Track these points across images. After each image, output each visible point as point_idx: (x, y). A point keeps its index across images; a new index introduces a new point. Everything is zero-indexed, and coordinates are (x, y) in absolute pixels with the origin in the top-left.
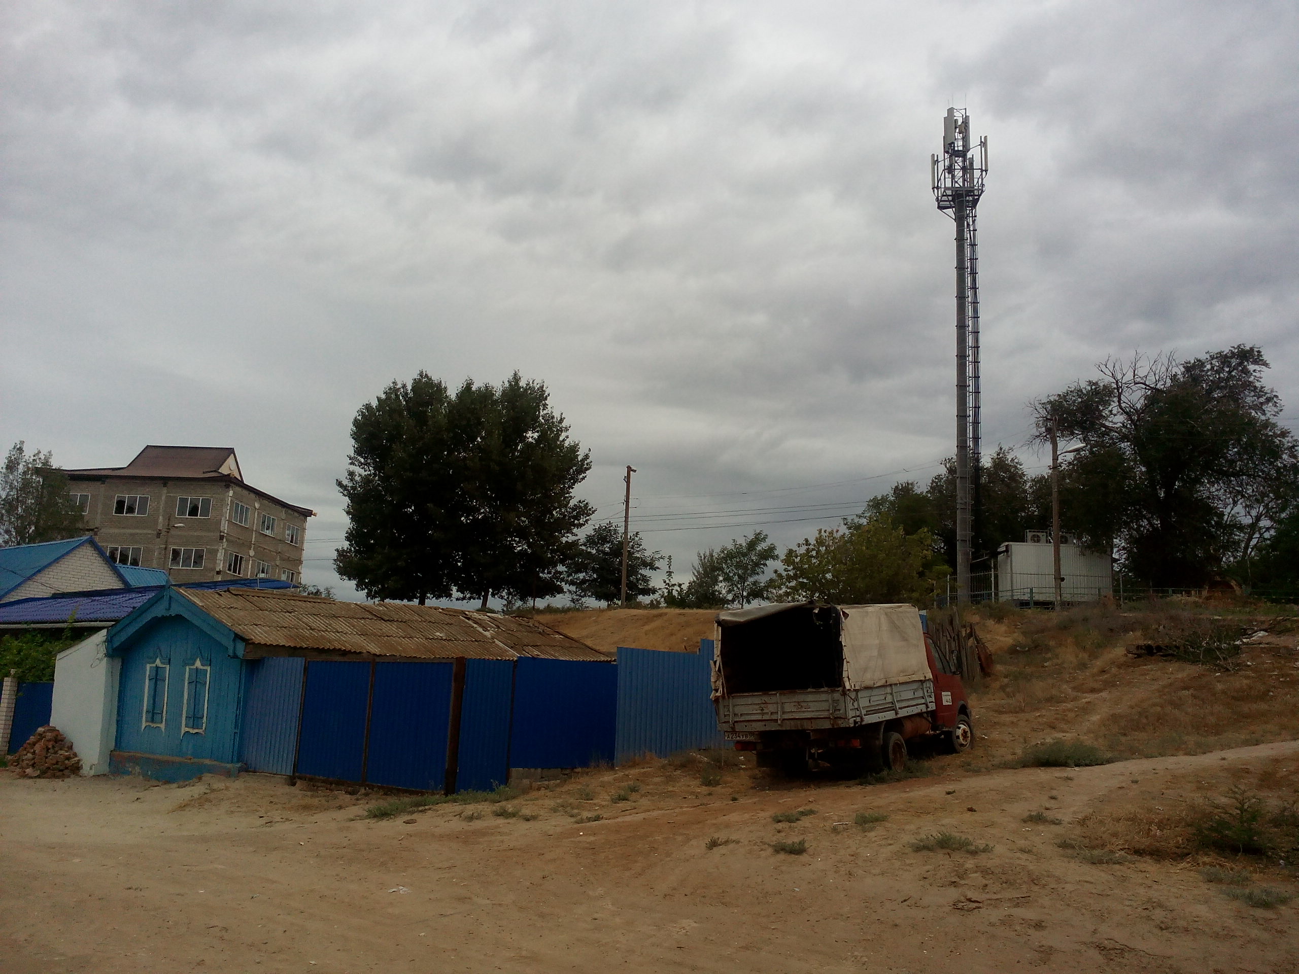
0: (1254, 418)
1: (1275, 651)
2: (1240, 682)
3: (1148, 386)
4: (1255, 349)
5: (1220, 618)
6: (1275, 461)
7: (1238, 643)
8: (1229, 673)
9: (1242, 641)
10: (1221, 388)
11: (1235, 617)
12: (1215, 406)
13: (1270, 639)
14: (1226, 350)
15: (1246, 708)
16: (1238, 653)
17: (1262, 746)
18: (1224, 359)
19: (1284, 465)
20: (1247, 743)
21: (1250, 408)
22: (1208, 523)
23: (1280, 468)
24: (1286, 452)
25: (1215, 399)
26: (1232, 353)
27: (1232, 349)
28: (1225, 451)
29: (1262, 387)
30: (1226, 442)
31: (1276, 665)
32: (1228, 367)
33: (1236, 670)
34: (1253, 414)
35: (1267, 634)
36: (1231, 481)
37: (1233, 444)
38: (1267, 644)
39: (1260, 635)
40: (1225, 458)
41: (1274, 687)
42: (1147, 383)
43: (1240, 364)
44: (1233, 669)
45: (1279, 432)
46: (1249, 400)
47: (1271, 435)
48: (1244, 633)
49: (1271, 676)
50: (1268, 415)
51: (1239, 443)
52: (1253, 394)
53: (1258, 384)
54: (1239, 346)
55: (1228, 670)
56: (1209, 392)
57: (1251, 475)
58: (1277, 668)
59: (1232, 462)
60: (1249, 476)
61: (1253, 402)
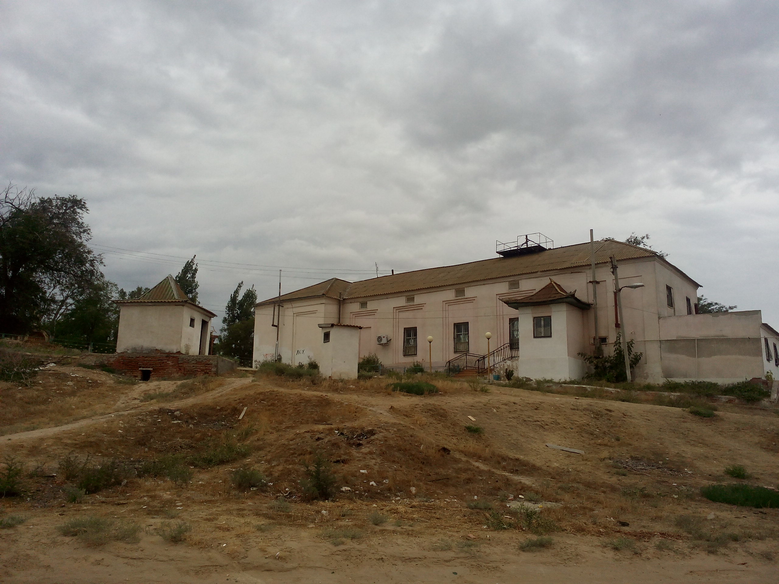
0: (74, 240)
1: (57, 375)
2: (32, 393)
3: (14, 206)
4: (83, 201)
5: (30, 354)
6: (81, 267)
7: (36, 369)
8: (27, 387)
9: (39, 368)
10: (59, 218)
11: (40, 354)
12: (53, 228)
13: (56, 368)
14: (67, 197)
15: (32, 408)
16: (35, 376)
17: (36, 431)
18: (64, 201)
19: (86, 269)
20: (27, 429)
21: (74, 233)
22: (36, 296)
23: (84, 271)
24: (89, 262)
25: (54, 224)
26: (69, 199)
27: (70, 196)
28: (54, 255)
29: (83, 223)
30: (56, 250)
31: (57, 383)
32: (65, 206)
33: (32, 386)
34: (74, 237)
35: (55, 365)
36: (54, 274)
37: (59, 252)
38: (54, 371)
39: (51, 365)
40: (54, 260)
41: (52, 396)
42: (14, 204)
43: (73, 207)
44: (31, 385)
45: (87, 251)
46: (74, 229)
47: (82, 251)
48: (42, 364)
49: (52, 389)
50: (83, 239)
51: (63, 253)
52: (76, 226)
53: (80, 220)
54: (74, 196)
55: (27, 385)
56: (52, 218)
57: (67, 272)
58: (57, 385)
59: (56, 263)
60: (65, 272)
61: (76, 230)
